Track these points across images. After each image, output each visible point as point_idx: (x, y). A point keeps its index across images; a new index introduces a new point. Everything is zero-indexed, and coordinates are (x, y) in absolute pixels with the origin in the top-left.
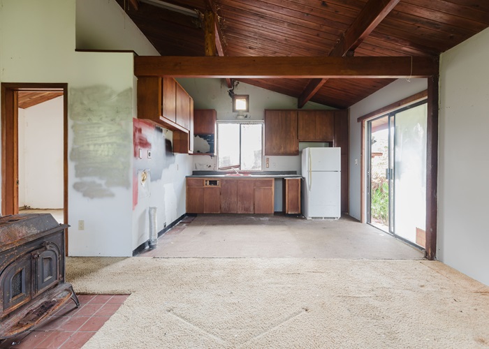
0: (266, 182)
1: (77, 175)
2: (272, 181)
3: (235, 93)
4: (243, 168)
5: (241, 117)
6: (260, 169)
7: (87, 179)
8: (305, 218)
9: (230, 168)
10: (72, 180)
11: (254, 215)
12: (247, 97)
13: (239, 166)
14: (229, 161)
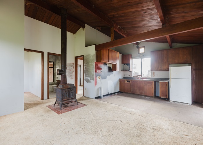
0: (150, 83)
1: (85, 77)
2: (152, 82)
3: (139, 46)
4: (143, 76)
5: (141, 56)
6: (151, 77)
7: (87, 78)
8: (169, 101)
9: (137, 76)
10: (85, 78)
11: (144, 96)
12: (144, 47)
13: (141, 76)
14: (137, 74)
